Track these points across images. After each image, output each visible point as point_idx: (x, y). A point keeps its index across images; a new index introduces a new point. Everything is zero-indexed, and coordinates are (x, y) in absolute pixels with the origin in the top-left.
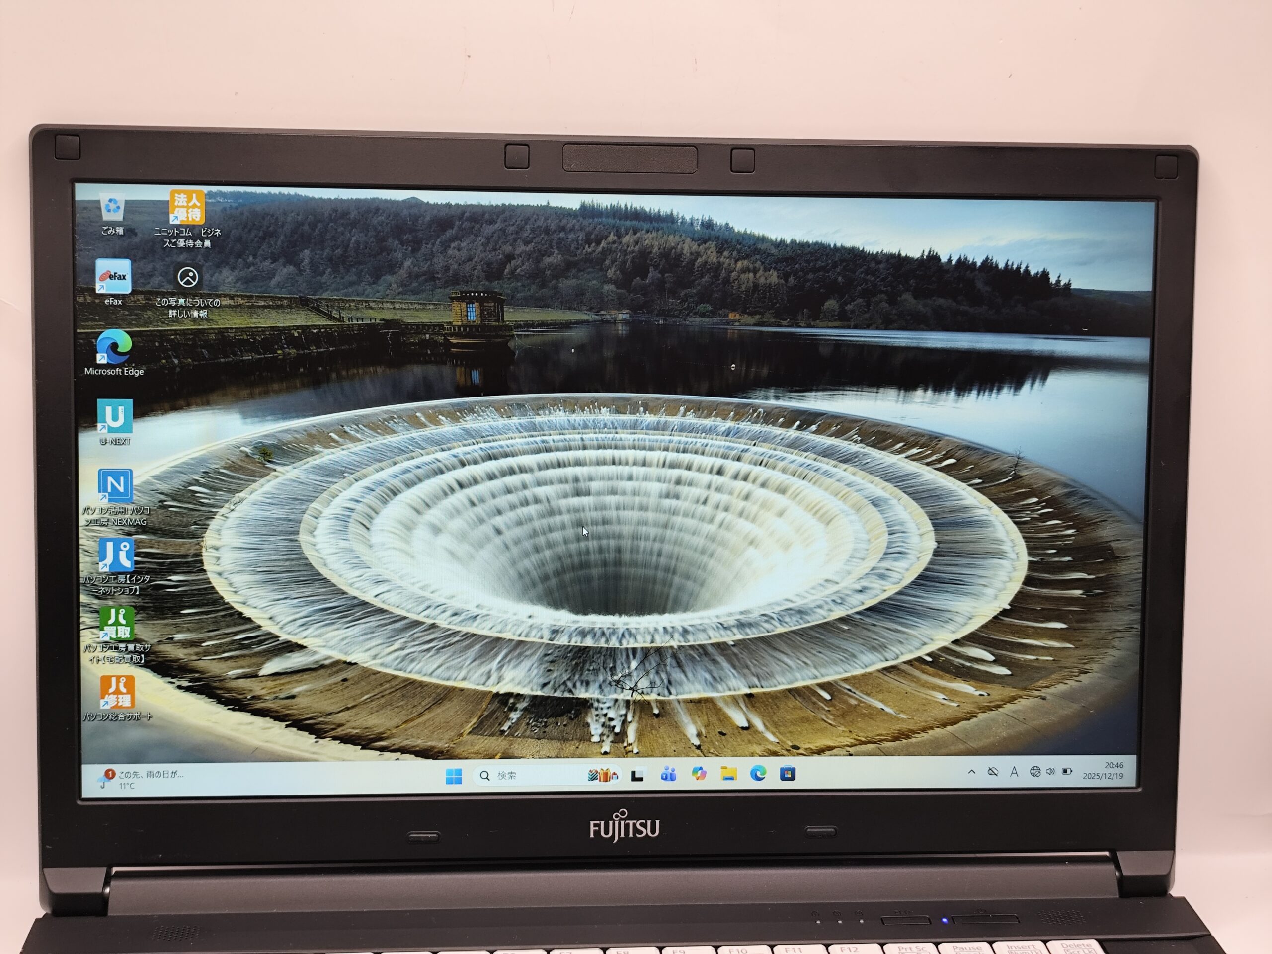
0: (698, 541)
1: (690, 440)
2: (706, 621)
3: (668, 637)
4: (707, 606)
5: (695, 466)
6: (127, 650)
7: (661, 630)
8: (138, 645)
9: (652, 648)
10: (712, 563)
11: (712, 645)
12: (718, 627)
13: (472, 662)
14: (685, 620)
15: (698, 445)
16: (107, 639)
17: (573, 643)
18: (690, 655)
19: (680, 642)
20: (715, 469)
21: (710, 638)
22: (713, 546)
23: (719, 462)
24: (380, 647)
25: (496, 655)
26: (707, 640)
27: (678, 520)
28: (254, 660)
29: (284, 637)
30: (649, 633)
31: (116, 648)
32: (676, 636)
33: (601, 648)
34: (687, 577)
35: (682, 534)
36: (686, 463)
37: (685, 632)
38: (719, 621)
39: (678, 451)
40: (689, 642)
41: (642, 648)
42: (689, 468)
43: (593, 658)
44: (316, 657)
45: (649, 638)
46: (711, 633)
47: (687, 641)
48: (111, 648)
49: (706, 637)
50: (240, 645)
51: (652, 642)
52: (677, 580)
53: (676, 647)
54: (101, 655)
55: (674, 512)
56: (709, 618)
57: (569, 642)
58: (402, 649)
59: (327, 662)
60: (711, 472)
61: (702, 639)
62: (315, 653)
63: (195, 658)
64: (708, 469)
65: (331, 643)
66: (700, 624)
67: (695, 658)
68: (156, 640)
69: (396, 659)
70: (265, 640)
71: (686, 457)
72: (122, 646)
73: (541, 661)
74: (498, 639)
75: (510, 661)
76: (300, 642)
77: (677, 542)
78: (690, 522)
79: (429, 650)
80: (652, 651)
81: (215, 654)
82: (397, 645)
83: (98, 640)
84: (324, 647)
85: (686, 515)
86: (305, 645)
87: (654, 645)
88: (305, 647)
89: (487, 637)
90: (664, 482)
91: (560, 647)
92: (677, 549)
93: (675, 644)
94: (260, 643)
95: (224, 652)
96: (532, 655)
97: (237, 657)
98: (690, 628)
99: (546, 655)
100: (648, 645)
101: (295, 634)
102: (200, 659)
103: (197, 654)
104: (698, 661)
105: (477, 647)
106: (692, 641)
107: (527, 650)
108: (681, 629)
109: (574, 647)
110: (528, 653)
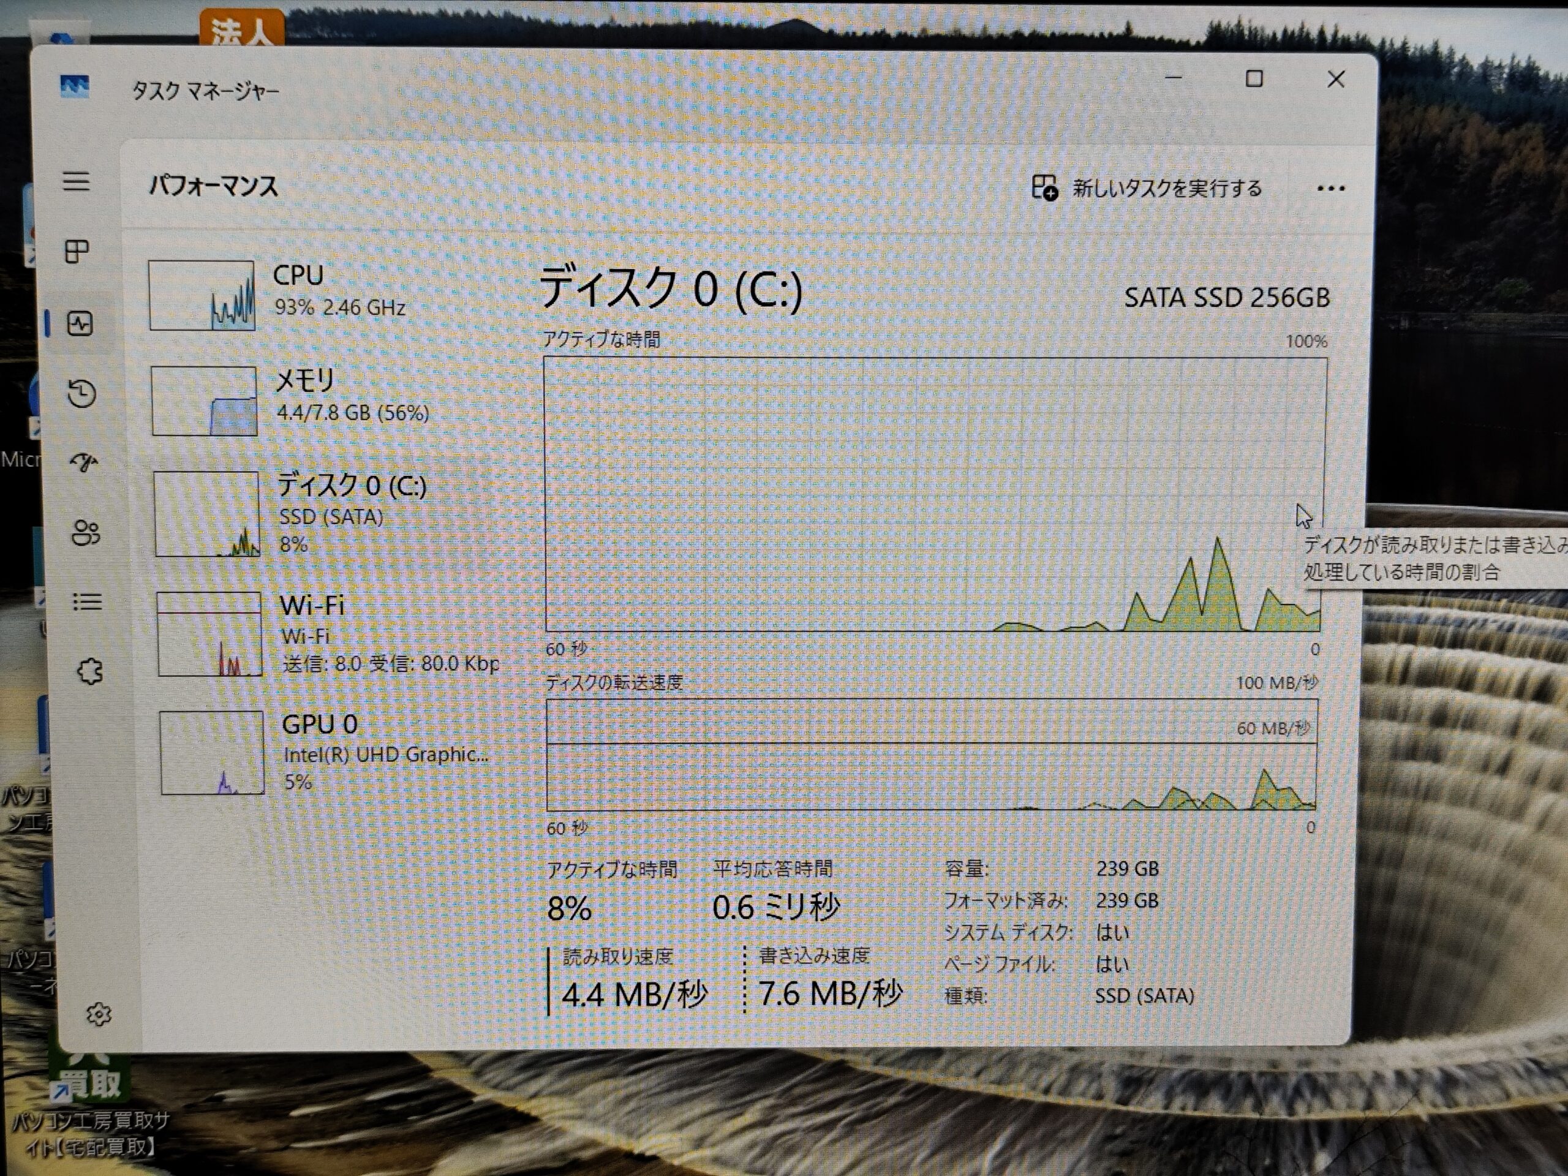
0: (1487, 863)
1: (1469, 615)
2: (1502, 1056)
3: (1405, 1096)
4: (1503, 1019)
5: (1481, 679)
6: (113, 1125)
7: (1390, 1076)
8: (140, 1115)
9: (1366, 1120)
10: (1517, 917)
11: (1514, 1113)
12: (1528, 1070)
13: (933, 1154)
14: (1448, 1054)
15: (1491, 627)
16: (65, 1100)
17: (1175, 1110)
18: (1462, 1138)
19: (1435, 1105)
20: (1531, 687)
21: (1508, 1096)
22: (1519, 876)
23: (1541, 668)
24: (709, 1120)
25: (992, 1136)
26: (1499, 1100)
27: (1438, 812)
28: (414, 1150)
29: (483, 1094)
30: (1362, 1084)
31: (89, 1122)
32: (1428, 1091)
33: (1244, 1121)
34: (1456, 949)
35: (1444, 847)
36: (1460, 669)
37: (1448, 1083)
38: (1532, 1055)
39: (1439, 643)
40: (1456, 1104)
41: (1344, 1122)
42: (1466, 683)
43: (1224, 1143)
44: (560, 1143)
45: (1360, 1098)
46: (1512, 1084)
47: (1452, 1103)
48: (76, 1122)
49: (1498, 1092)
50: (380, 1114)
51: (1369, 1105)
52: (1432, 957)
53: (1425, 1118)
54: (54, 1139)
55: (1428, 793)
56: (1508, 1049)
57: (1166, 1107)
58: (764, 1123)
59: (587, 1154)
60: (1520, 694)
61: (1490, 1101)
62: (557, 1133)
63: (273, 1144)
64: (1512, 689)
65: (600, 1108)
66: (1486, 1064)
67: (1470, 1143)
68: (181, 1104)
69: (752, 1146)
70: (439, 1103)
71: (1462, 658)
72: (102, 1117)
73: (1097, 1153)
74: (995, 1101)
75: (1023, 1152)
76: (522, 1107)
77: (1434, 867)
78: (1468, 818)
79: (829, 1126)
80: (1367, 1129)
81: (323, 1135)
82: (751, 1115)
83: (45, 1103)
84: (580, 1117)
85: (1457, 798)
86: (534, 1113)
87: (1371, 1114)
88: (535, 1119)
89: (967, 1095)
90: (1404, 720)
91: (1145, 1118)
92: (1432, 882)
93: (1422, 1111)
94: (427, 1110)
95: (343, 1131)
96: (1075, 1138)
97: (373, 1142)
98: (1461, 1074)
99: (1110, 1138)
100: (1358, 1114)
101: (509, 1089)
102: (287, 1148)
103: (278, 1136)
104: (1478, 1152)
105: (944, 1119)
106: (1464, 1104)
107: (1065, 1125)
108: (1437, 1074)
109: (1178, 1119)
110: (1068, 1132)
